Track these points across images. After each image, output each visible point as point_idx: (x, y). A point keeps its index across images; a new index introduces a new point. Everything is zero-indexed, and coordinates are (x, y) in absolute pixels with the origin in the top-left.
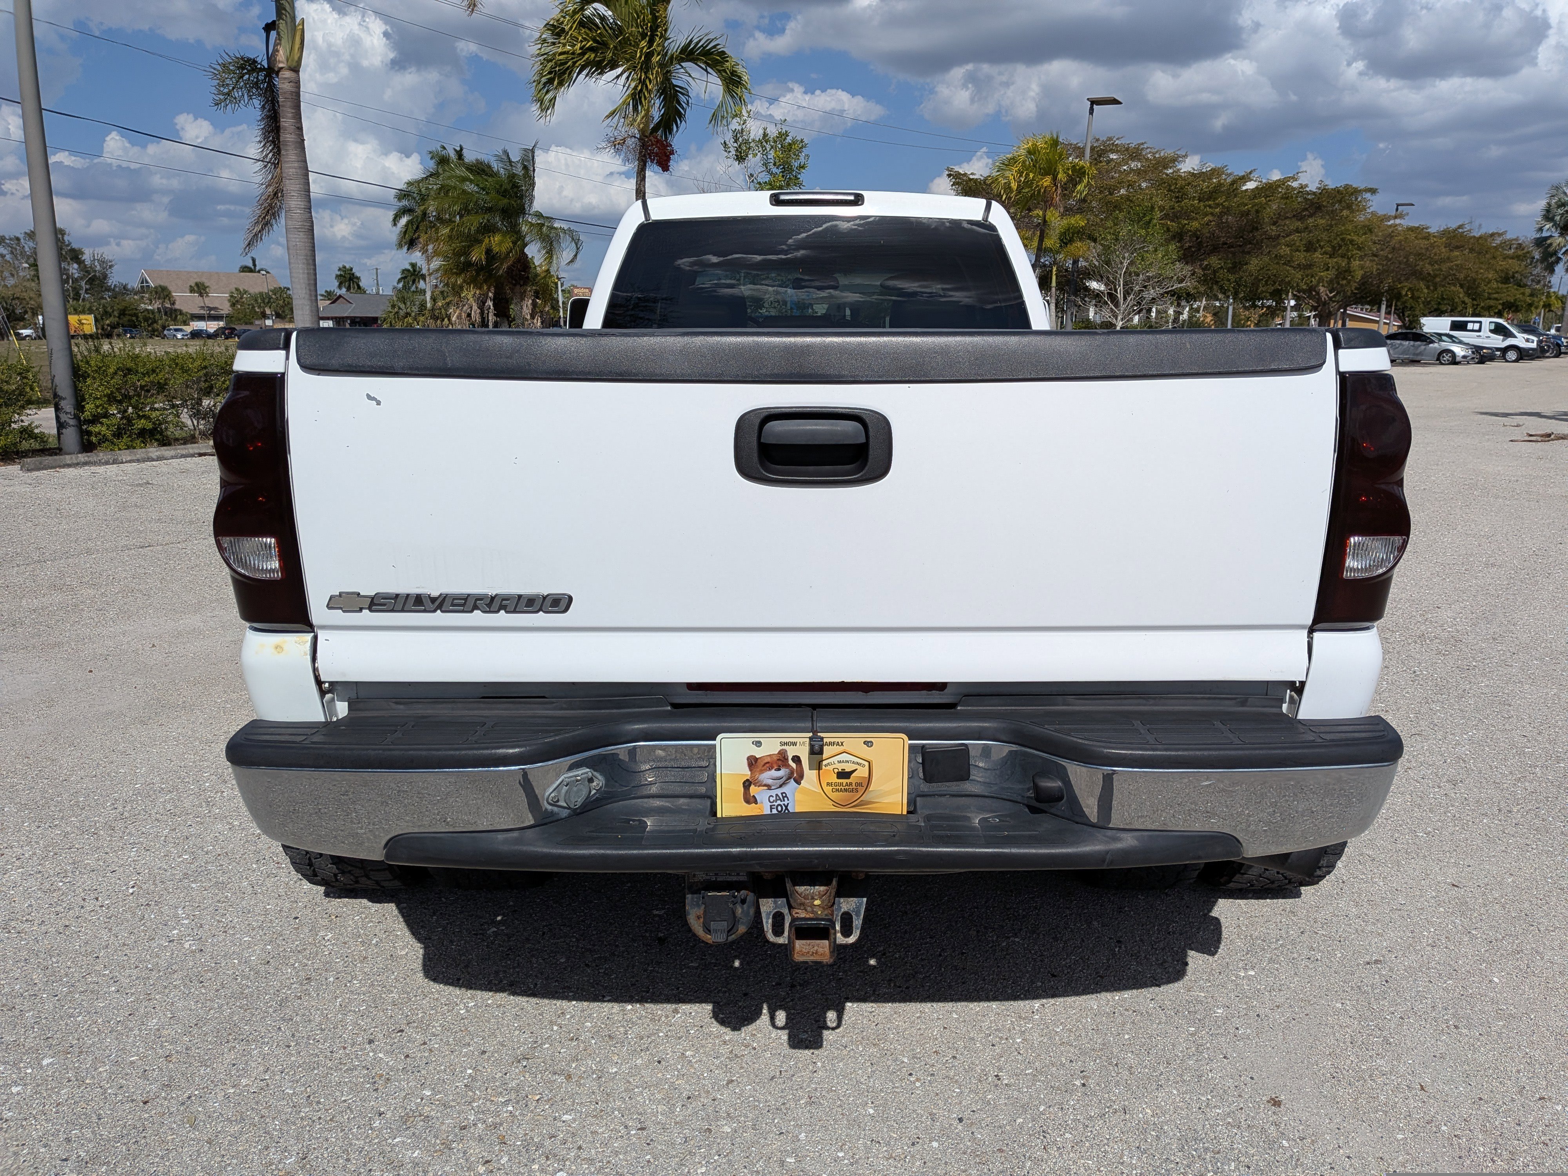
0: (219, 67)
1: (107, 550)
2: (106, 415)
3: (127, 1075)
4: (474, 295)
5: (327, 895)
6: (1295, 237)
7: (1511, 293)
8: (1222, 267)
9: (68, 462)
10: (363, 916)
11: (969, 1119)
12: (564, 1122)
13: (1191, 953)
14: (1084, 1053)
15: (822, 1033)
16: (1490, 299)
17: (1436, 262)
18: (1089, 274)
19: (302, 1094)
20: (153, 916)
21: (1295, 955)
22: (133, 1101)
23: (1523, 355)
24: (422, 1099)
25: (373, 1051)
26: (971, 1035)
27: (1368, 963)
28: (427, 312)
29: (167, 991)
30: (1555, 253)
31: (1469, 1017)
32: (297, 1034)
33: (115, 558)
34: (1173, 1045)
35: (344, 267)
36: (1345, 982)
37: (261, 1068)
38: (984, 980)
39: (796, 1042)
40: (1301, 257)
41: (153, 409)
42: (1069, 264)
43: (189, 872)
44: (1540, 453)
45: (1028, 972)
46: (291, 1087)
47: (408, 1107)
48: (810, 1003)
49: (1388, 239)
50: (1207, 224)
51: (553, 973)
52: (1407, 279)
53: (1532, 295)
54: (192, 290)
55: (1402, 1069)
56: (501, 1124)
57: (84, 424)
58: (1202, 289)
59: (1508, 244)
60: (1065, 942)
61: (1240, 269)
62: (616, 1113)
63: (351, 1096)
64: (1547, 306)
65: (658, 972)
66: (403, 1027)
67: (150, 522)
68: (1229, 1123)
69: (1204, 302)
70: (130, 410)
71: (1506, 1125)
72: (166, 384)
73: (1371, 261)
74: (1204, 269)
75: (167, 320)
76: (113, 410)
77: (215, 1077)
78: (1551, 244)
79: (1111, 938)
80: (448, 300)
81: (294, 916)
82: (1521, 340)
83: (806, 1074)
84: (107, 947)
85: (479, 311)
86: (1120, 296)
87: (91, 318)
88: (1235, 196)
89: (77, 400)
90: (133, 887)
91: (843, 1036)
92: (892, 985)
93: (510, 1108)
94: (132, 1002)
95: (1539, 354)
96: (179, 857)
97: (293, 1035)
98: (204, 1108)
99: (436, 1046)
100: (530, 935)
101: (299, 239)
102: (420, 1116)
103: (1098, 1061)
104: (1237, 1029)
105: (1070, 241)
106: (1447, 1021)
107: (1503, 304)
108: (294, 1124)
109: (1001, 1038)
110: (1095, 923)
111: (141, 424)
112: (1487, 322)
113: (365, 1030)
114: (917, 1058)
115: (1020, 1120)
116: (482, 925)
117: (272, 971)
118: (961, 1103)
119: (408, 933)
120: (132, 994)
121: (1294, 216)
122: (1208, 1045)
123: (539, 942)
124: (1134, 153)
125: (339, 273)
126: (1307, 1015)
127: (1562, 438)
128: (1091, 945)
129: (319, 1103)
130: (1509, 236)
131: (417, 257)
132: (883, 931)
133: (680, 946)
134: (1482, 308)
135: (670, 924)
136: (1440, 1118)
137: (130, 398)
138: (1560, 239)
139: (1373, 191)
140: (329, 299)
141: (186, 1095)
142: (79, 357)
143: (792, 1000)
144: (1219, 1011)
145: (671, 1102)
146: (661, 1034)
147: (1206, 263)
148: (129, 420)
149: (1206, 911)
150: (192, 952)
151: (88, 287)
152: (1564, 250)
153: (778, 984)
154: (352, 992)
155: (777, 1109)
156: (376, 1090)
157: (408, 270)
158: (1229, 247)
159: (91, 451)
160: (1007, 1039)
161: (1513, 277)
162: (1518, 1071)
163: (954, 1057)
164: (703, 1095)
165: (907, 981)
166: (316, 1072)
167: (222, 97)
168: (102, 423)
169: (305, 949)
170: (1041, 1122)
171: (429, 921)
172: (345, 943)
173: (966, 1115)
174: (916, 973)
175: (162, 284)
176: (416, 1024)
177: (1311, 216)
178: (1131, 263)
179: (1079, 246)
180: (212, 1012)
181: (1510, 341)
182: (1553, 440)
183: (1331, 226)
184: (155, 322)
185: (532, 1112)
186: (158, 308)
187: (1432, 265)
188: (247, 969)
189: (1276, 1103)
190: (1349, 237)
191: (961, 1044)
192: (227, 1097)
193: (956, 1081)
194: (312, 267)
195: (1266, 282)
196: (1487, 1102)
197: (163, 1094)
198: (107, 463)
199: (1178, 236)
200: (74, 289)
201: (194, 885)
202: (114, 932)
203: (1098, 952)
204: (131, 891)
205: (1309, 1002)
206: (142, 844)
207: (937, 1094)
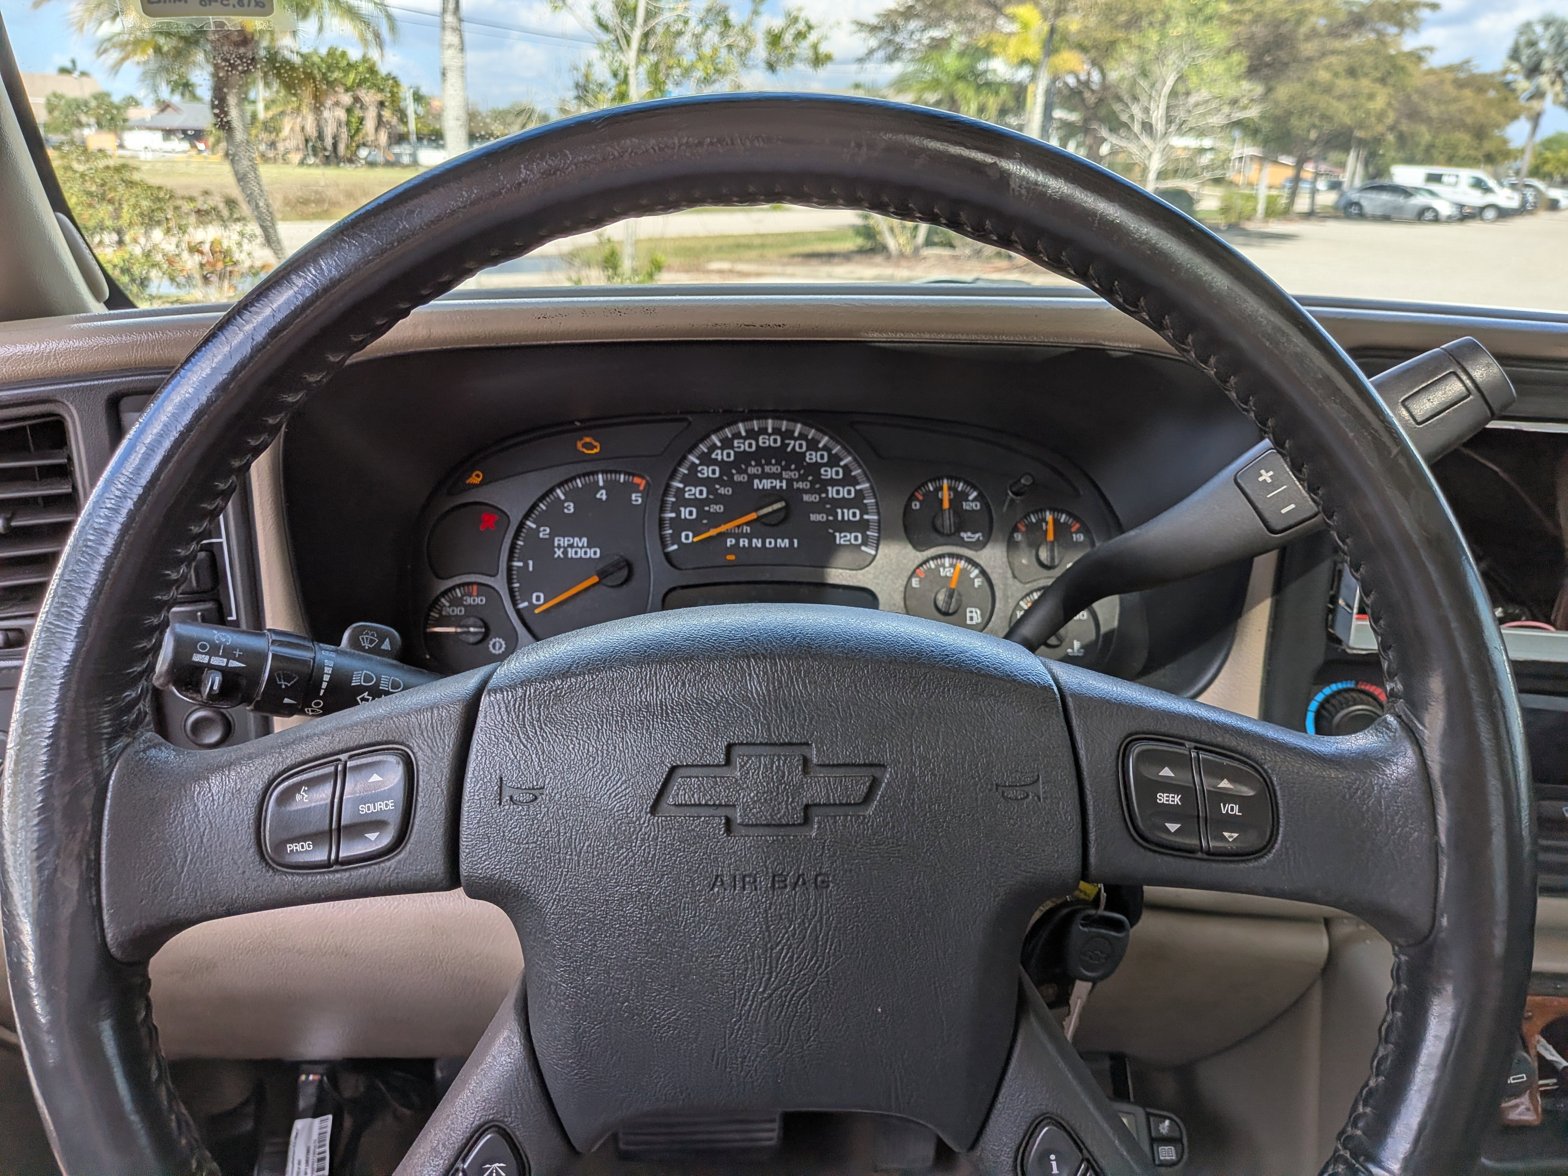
23: (1503, 214)
95: (1520, 213)
112: (1466, 174)
130: (1477, 66)
181: (1489, 199)
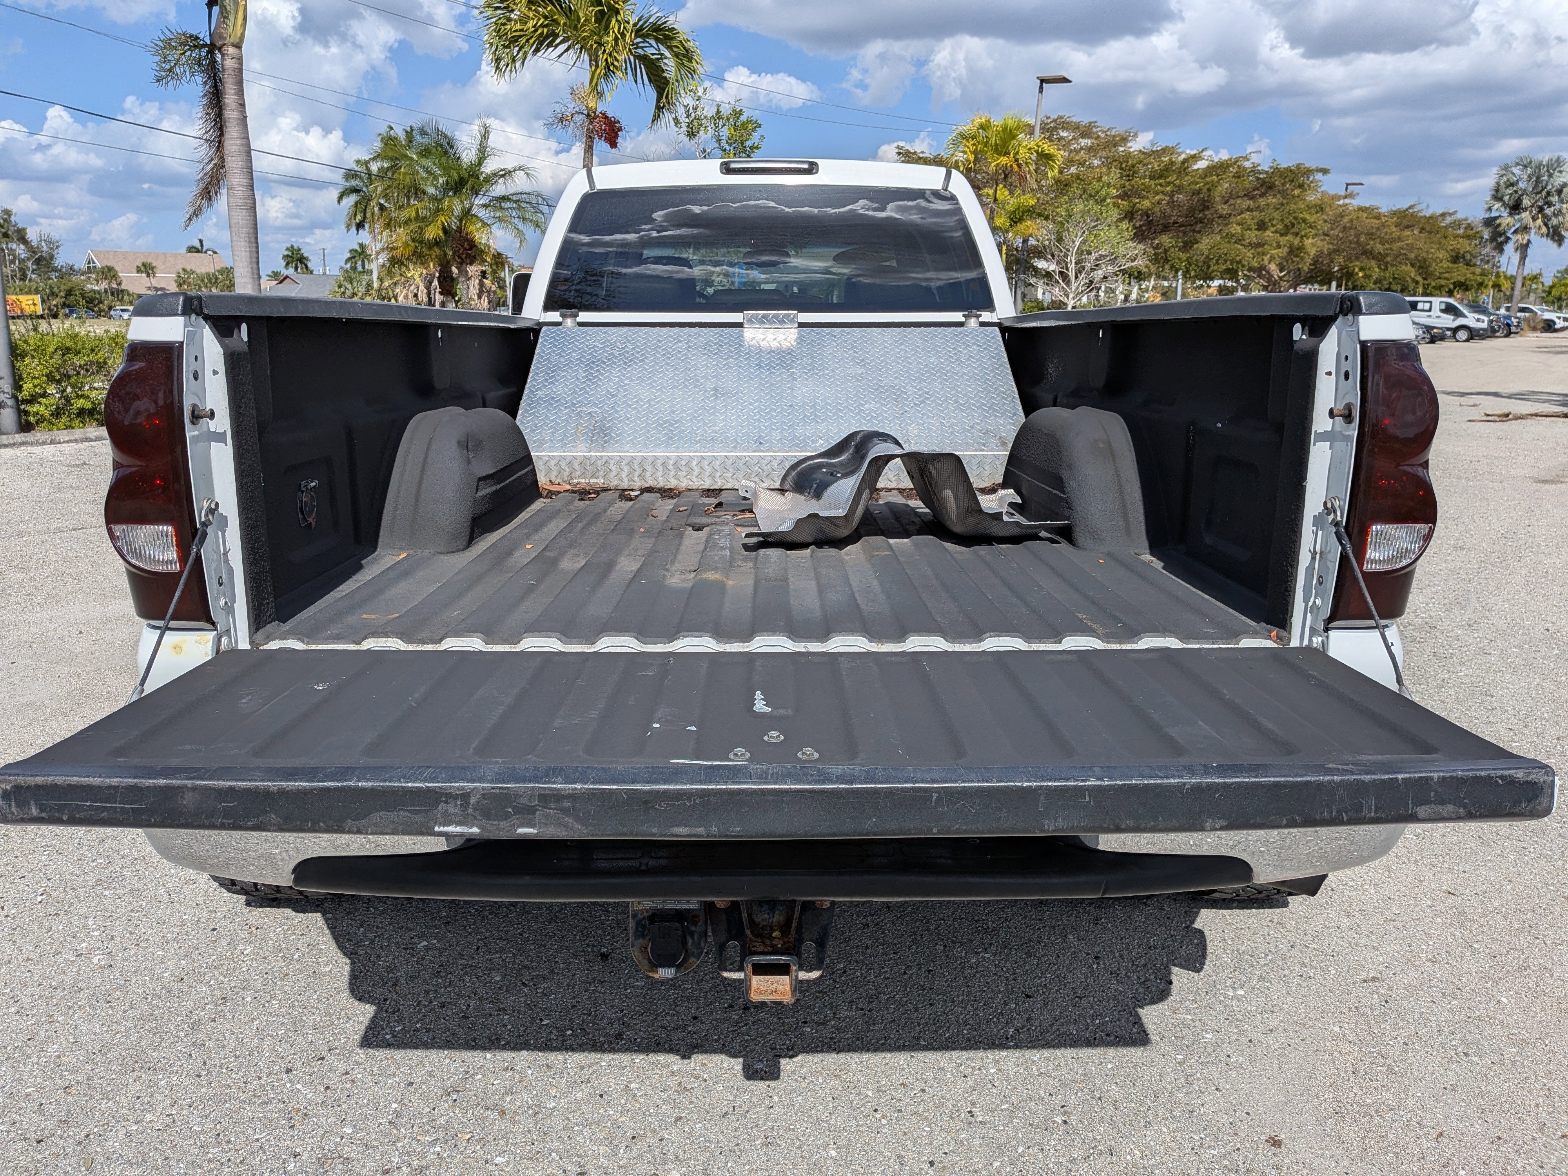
0: (160, 44)
1: (38, 532)
2: (44, 395)
3: (21, 1109)
4: (421, 275)
5: (248, 904)
6: (1246, 215)
7: (1461, 273)
8: (1173, 246)
9: (5, 442)
10: (286, 927)
11: (941, 1162)
12: (496, 1165)
13: (1175, 970)
14: (1064, 1085)
15: (779, 1062)
16: (1440, 278)
17: (1386, 241)
18: (1039, 253)
19: (211, 1131)
20: (61, 927)
21: (1286, 972)
22: (26, 1139)
23: (1474, 334)
24: (342, 1138)
25: (291, 1081)
26: (941, 1065)
27: (1365, 981)
28: (373, 292)
29: (71, 1012)
30: (1505, 233)
31: (1478, 1043)
32: (208, 1062)
33: (47, 540)
34: (1161, 1075)
35: (292, 247)
36: (1341, 1002)
37: (168, 1102)
38: (953, 1002)
39: (751, 1073)
40: (1252, 236)
41: (92, 388)
42: (1019, 242)
43: (103, 879)
44: (1499, 433)
45: (1000, 992)
46: (199, 1124)
47: (327, 1147)
48: (765, 1028)
49: (1339, 219)
50: (1158, 203)
51: (487, 993)
52: (1357, 259)
53: (1482, 275)
54: (139, 271)
55: (1411, 1103)
56: (427, 1168)
57: (22, 404)
58: (1153, 268)
59: (1457, 224)
60: (1039, 959)
61: (1191, 247)
62: (554, 1154)
63: (264, 1134)
64: (1497, 286)
65: (600, 993)
66: (324, 1054)
67: (85, 503)
68: (1226, 1166)
69: (1152, 282)
70: (69, 390)
71: (1528, 1167)
72: (105, 363)
73: (1322, 240)
74: (1154, 248)
75: (113, 301)
76: (52, 389)
77: (117, 1111)
78: (1500, 225)
79: (1088, 954)
80: (395, 279)
81: (212, 927)
82: (1471, 319)
83: (762, 1110)
84: (9, 962)
85: (425, 291)
86: (1072, 274)
87: (38, 298)
88: (1187, 174)
89: (15, 379)
90: (42, 894)
91: (802, 1066)
92: (854, 1007)
93: (438, 1149)
94: (32, 1025)
95: (1489, 334)
96: (93, 861)
97: (205, 1063)
98: (103, 1148)
99: (360, 1076)
100: (463, 950)
101: (241, 217)
102: (340, 1157)
103: (1079, 1094)
104: (1229, 1056)
105: (1020, 220)
106: (1455, 1048)
107: (1454, 283)
108: (201, 1167)
109: (973, 1068)
110: (1071, 937)
111: (80, 403)
112: (1437, 302)
113: (283, 1058)
114: (882, 1091)
115: (996, 1164)
116: (412, 938)
117: (185, 989)
118: (931, 1144)
119: (333, 946)
120: (33, 1016)
121: (1245, 195)
122: (1198, 1075)
123: (473, 958)
124: (1086, 131)
125: (286, 253)
126: (1303, 1040)
127: (1520, 418)
128: (1067, 962)
129: (229, 1142)
130: (1459, 216)
131: (365, 237)
132: (842, 946)
133: (624, 962)
134: (1433, 287)
135: (613, 938)
136: (1456, 1161)
137: (69, 377)
138: (1509, 219)
139: (1325, 171)
140: (276, 280)
141: (85, 1133)
142: (17, 336)
143: (746, 1025)
144: (1208, 1036)
145: (615, 1142)
146: (604, 1064)
147: (1156, 242)
148: (68, 401)
149: (1188, 923)
150: (101, 968)
151: (35, 267)
152: (1513, 229)
153: (731, 1006)
154: (270, 1014)
155: (731, 1151)
156: (292, 1127)
157: (356, 251)
158: (1180, 227)
159: (29, 431)
160: (980, 1069)
161: (1463, 257)
162: (1537, 1106)
163: (923, 1090)
164: (649, 1134)
165: (870, 1003)
166: (227, 1105)
167: (163, 74)
168: (40, 403)
169: (221, 965)
170: (1020, 1166)
171: (356, 934)
172: (265, 958)
173: (937, 1158)
174: (880, 993)
175: (109, 264)
176: (338, 1051)
177: (1263, 195)
178: (1084, 242)
179: (1030, 226)
180: (118, 1036)
181: (1460, 321)
182: (1511, 420)
183: (1282, 204)
184: (101, 302)
185: (462, 1153)
186: (105, 289)
187: (1383, 245)
188: (159, 987)
189: (1276, 1143)
190: (1301, 215)
191: (930, 1075)
192: (128, 1135)
193: (926, 1118)
194: (254, 245)
195: (1218, 260)
196: (1506, 1142)
197: (59, 1132)
198: (44, 443)
199: (1129, 215)
200: (21, 269)
201: (107, 893)
202: (18, 945)
203: (1075, 969)
204: (39, 899)
205: (1304, 1025)
206: (55, 846)
207: (905, 1134)
